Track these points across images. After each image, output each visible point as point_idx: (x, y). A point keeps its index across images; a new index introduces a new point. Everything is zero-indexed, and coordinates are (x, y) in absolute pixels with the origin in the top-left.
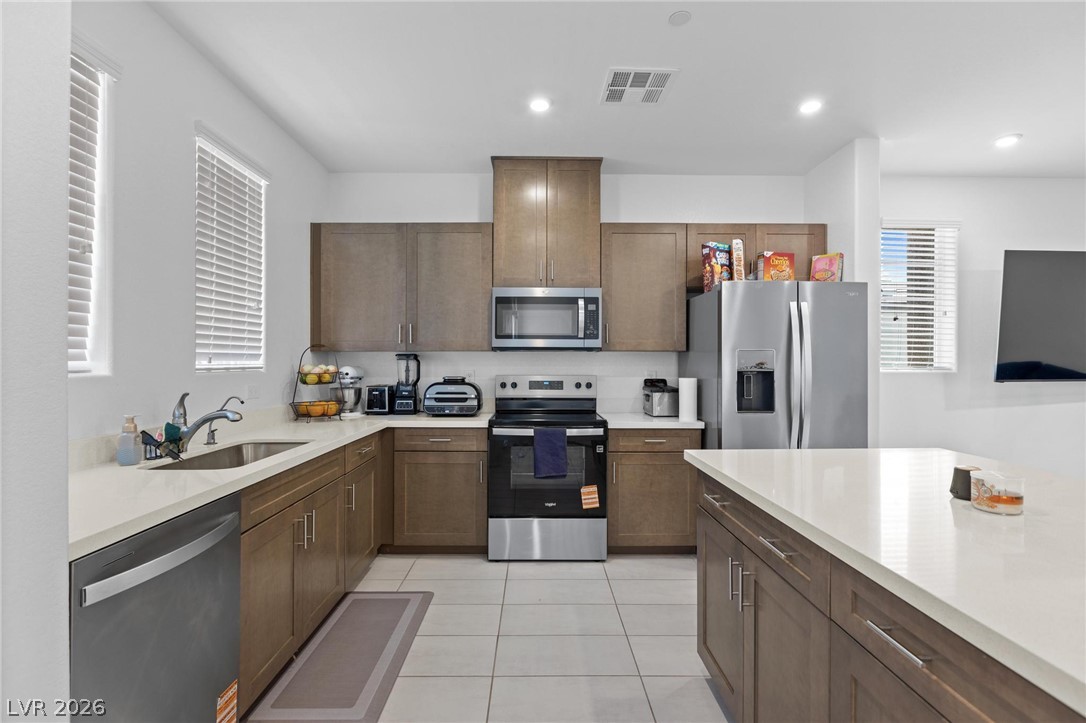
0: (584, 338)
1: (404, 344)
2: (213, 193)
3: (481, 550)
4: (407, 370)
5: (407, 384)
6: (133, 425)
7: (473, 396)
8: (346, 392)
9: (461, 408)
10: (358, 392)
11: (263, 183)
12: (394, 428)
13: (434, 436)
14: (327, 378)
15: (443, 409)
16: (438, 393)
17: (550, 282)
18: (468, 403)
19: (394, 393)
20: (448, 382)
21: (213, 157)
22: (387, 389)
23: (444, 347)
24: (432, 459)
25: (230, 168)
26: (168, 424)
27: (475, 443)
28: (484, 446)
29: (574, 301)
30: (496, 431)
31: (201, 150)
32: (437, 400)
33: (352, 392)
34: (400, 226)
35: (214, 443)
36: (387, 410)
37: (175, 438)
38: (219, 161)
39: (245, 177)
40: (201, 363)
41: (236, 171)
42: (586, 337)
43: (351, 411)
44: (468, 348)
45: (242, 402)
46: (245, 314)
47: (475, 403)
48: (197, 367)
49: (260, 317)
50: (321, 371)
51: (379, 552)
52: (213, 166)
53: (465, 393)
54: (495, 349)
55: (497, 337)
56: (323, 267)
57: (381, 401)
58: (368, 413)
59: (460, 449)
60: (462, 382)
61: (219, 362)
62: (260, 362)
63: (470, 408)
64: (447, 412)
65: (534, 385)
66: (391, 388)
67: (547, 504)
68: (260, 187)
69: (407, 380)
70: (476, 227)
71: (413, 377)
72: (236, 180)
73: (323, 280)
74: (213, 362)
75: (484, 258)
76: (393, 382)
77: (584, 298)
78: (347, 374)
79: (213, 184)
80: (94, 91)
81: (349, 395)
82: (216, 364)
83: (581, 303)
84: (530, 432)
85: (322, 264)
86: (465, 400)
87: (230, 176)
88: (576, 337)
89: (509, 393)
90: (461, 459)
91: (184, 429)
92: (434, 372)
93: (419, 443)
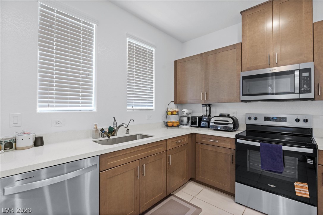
0: (299, 93)
1: (203, 101)
2: (134, 55)
3: (232, 195)
4: (207, 111)
5: (206, 116)
6: (96, 127)
7: (231, 123)
8: (184, 118)
9: (225, 128)
10: (188, 118)
11: (154, 50)
12: (195, 134)
13: (211, 139)
14: (175, 113)
15: (217, 127)
16: (215, 121)
17: (275, 64)
18: (229, 126)
19: (201, 119)
20: (221, 116)
21: (134, 44)
22: (197, 117)
23: (220, 101)
24: (210, 148)
25: (140, 46)
26: (110, 127)
27: (229, 144)
28: (234, 147)
29: (292, 72)
30: (239, 141)
31: (129, 42)
32: (215, 123)
33: (186, 118)
34: (201, 54)
35: (128, 133)
36: (198, 126)
37: (112, 131)
38: (136, 45)
39: (146, 49)
40: (128, 108)
41: (142, 47)
42: (300, 92)
43: (186, 125)
44: (230, 101)
45: (134, 121)
46: (147, 92)
47: (232, 126)
48: (127, 109)
49: (153, 93)
50: (173, 111)
51: (189, 180)
52: (133, 46)
53: (228, 121)
54: (243, 101)
55: (243, 95)
56: (177, 75)
57: (196, 122)
58: (191, 126)
59: (222, 146)
60: (228, 116)
61: (135, 108)
62: (153, 107)
63: (230, 128)
64: (219, 129)
65: (267, 119)
66: (199, 117)
67: (269, 185)
68: (153, 51)
69: (207, 114)
70: (234, 46)
71: (208, 114)
72: (143, 50)
73: (177, 79)
74: (133, 107)
75: (237, 60)
76: (201, 115)
77: (299, 70)
78: (184, 112)
79: (133, 52)
80: (93, 30)
81: (185, 120)
82: (134, 108)
83: (297, 73)
84: (258, 144)
85: (177, 74)
86: (227, 124)
87: (140, 49)
88: (293, 93)
89: (253, 122)
90: (223, 151)
91: (115, 128)
92: (216, 111)
93: (205, 141)
